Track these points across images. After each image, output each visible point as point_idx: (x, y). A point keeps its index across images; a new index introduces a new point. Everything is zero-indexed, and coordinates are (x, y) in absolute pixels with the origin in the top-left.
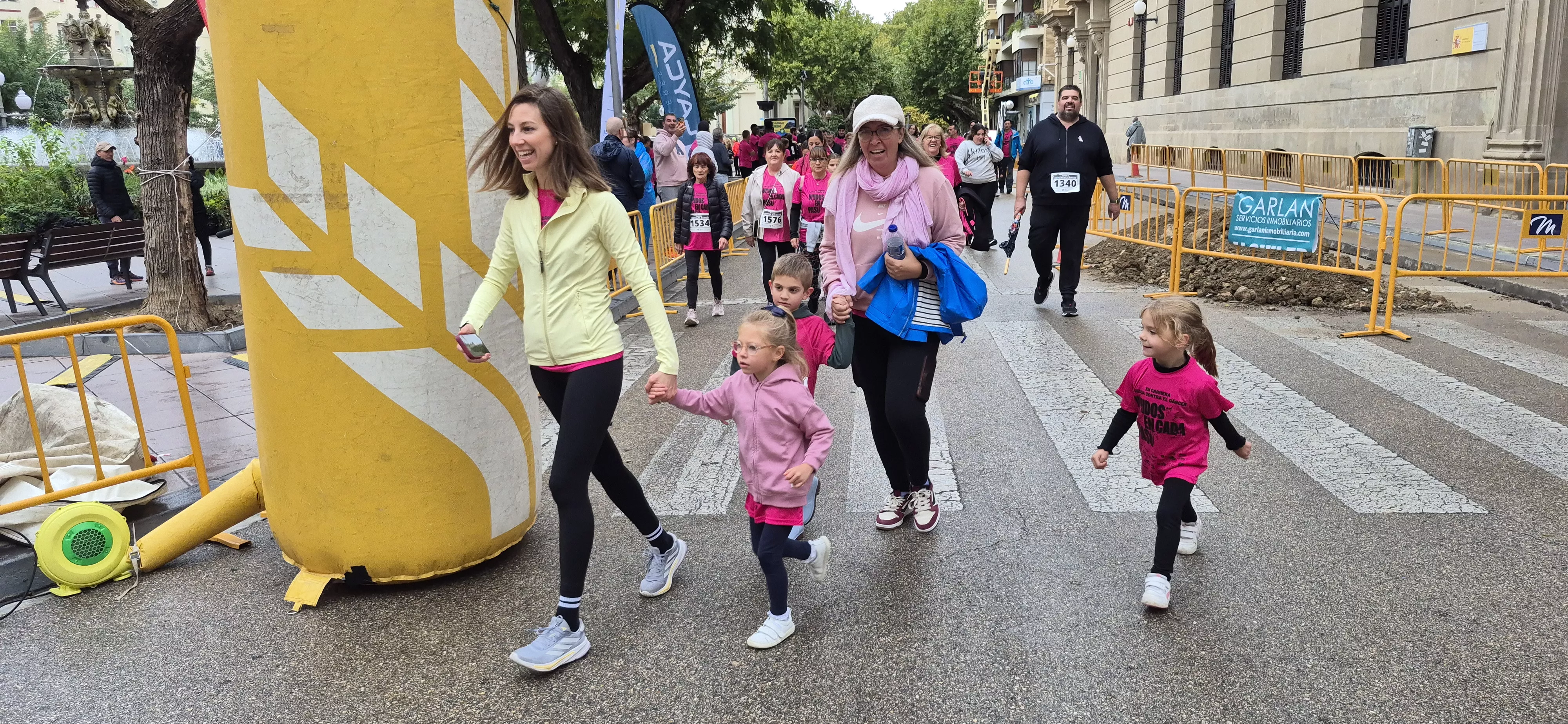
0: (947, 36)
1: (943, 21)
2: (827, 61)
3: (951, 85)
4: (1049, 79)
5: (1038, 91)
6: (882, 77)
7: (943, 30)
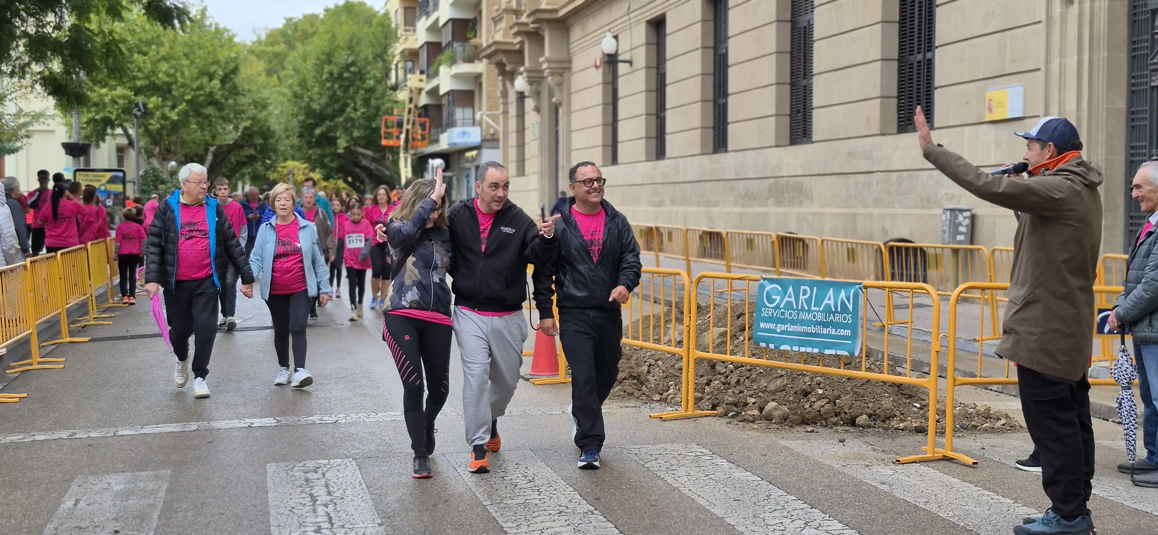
0: (347, 67)
1: (342, 44)
2: (170, 91)
3: (356, 133)
4: (492, 131)
5: (478, 148)
6: (253, 118)
7: (343, 57)
